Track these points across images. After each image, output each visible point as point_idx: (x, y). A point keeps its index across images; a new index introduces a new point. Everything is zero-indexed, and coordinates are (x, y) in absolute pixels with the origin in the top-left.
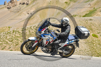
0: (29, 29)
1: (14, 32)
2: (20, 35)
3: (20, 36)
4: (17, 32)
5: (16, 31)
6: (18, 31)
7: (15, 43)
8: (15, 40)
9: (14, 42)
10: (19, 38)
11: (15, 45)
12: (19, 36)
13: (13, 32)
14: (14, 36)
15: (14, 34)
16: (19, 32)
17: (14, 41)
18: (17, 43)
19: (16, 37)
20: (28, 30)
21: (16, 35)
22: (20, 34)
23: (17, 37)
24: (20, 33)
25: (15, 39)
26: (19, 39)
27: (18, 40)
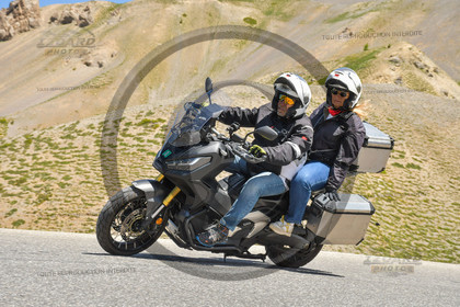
0: (95, 132)
1: (32, 145)
2: (56, 155)
3: (56, 159)
4: (42, 143)
5: (38, 139)
6: (49, 141)
7: (37, 193)
8: (37, 179)
9: (30, 186)
10: (52, 167)
11: (35, 198)
12: (52, 158)
13: (28, 142)
14: (29, 160)
15: (28, 151)
16: (51, 145)
17: (29, 181)
18: (43, 192)
19: (40, 164)
20: (90, 134)
21: (40, 154)
22: (57, 151)
23: (45, 163)
24: (57, 148)
25: (37, 176)
26: (54, 175)
27: (46, 177)
